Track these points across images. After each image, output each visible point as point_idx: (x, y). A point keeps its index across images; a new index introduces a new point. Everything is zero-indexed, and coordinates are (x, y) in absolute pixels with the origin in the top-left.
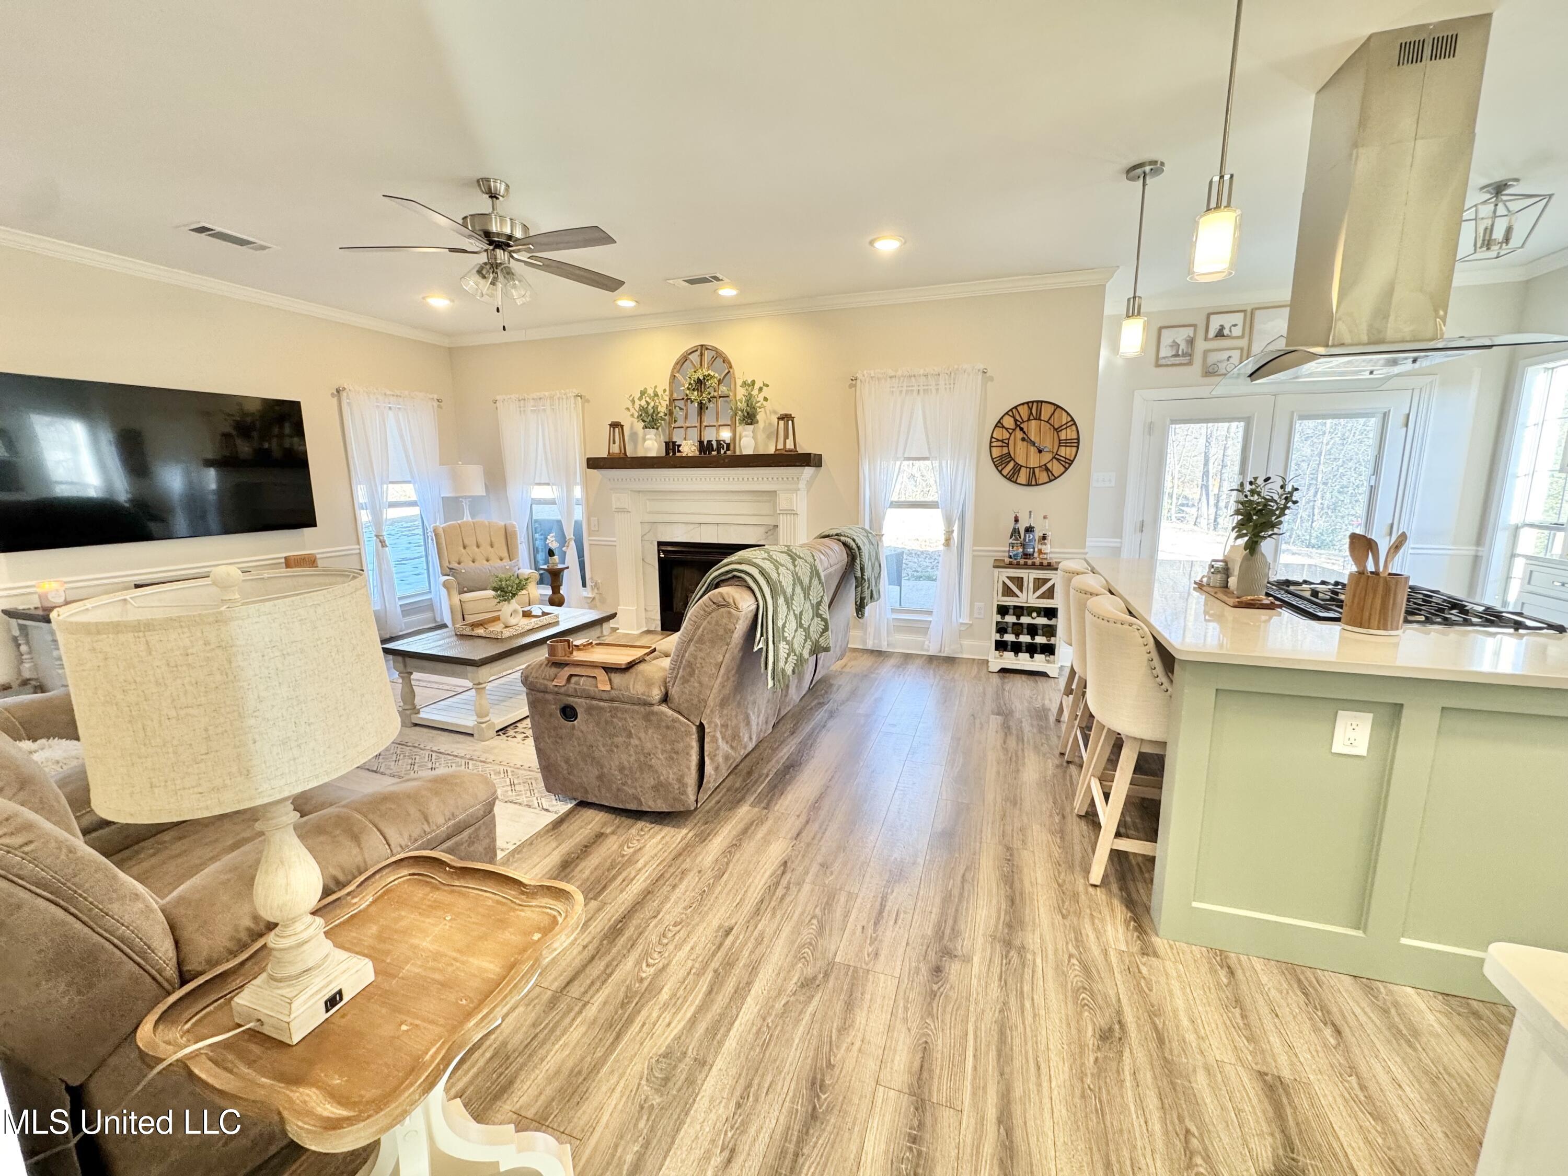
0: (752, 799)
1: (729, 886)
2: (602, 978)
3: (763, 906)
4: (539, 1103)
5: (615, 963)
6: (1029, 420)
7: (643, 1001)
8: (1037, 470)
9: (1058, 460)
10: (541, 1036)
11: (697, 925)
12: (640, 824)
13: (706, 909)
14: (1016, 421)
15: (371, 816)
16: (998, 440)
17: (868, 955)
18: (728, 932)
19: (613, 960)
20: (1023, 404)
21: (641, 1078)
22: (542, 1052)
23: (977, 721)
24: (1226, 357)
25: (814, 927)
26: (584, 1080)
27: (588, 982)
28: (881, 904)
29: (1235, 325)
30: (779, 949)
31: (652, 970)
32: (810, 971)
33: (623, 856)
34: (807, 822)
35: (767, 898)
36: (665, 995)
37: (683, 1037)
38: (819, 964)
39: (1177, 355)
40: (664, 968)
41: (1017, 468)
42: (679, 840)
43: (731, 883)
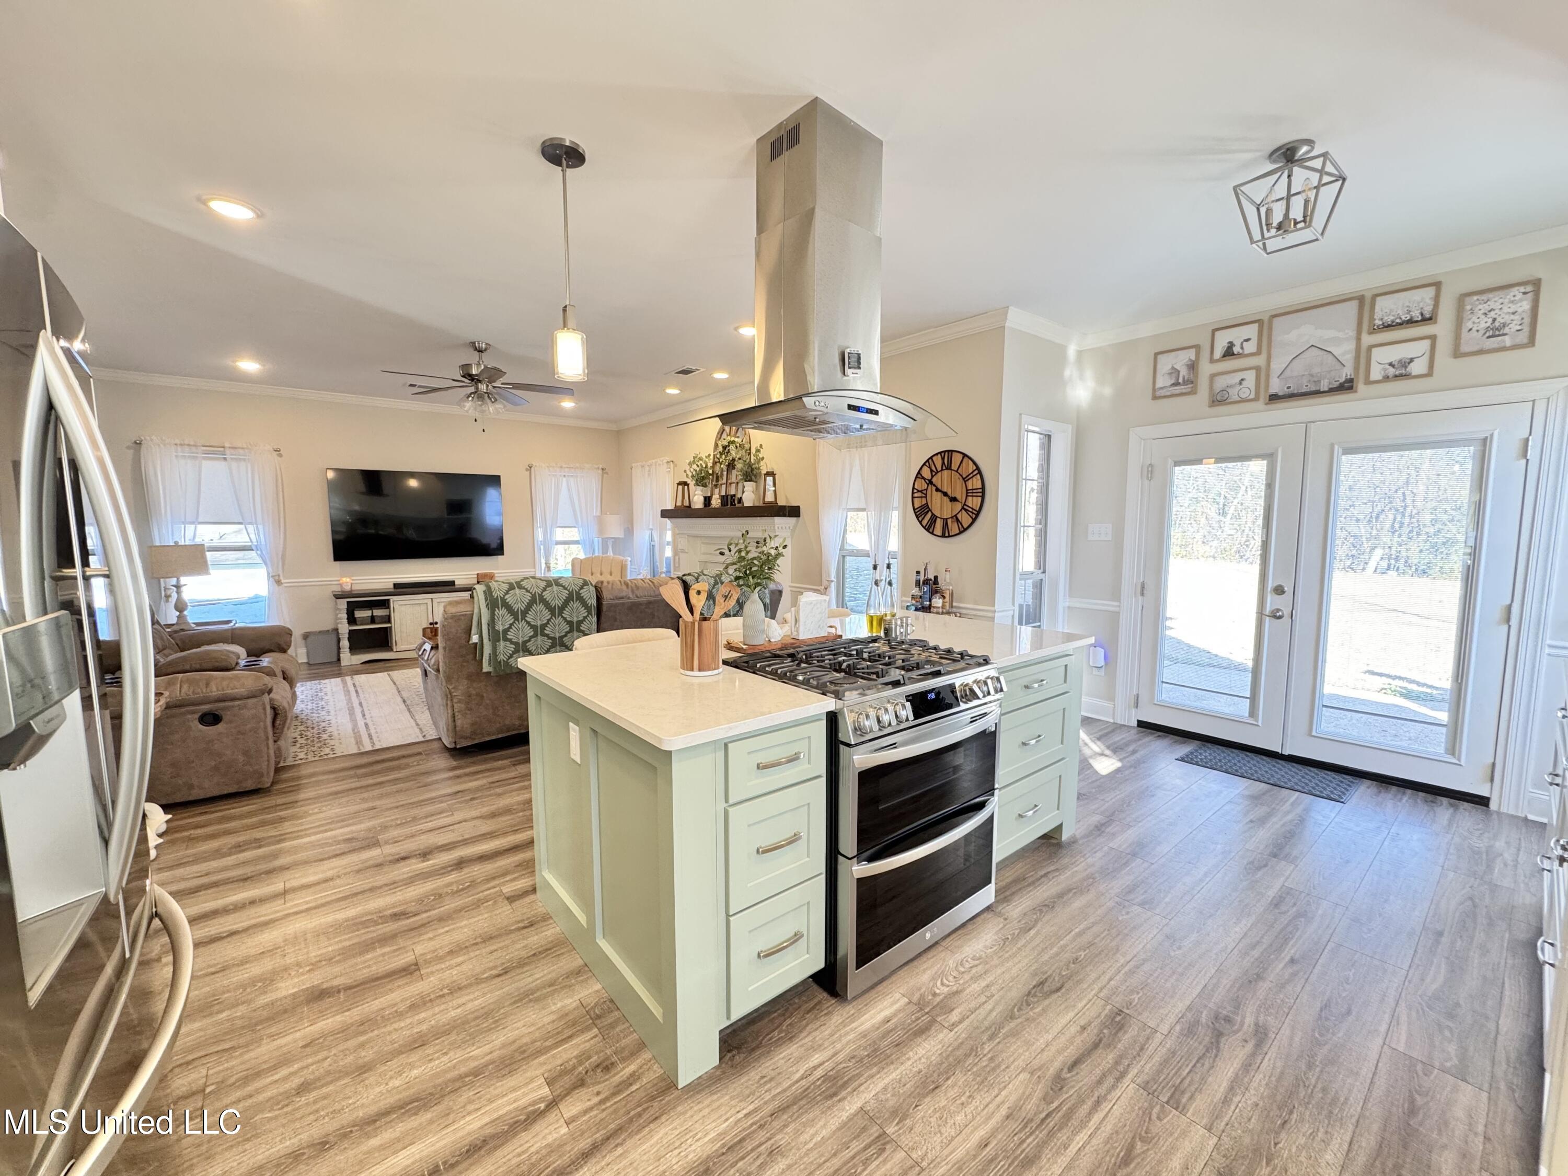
6: (942, 470)
8: (949, 521)
9: (966, 510)
14: (932, 471)
16: (918, 491)
20: (937, 454)
24: (1238, 381)
29: (1247, 340)
39: (1177, 384)
41: (934, 519)
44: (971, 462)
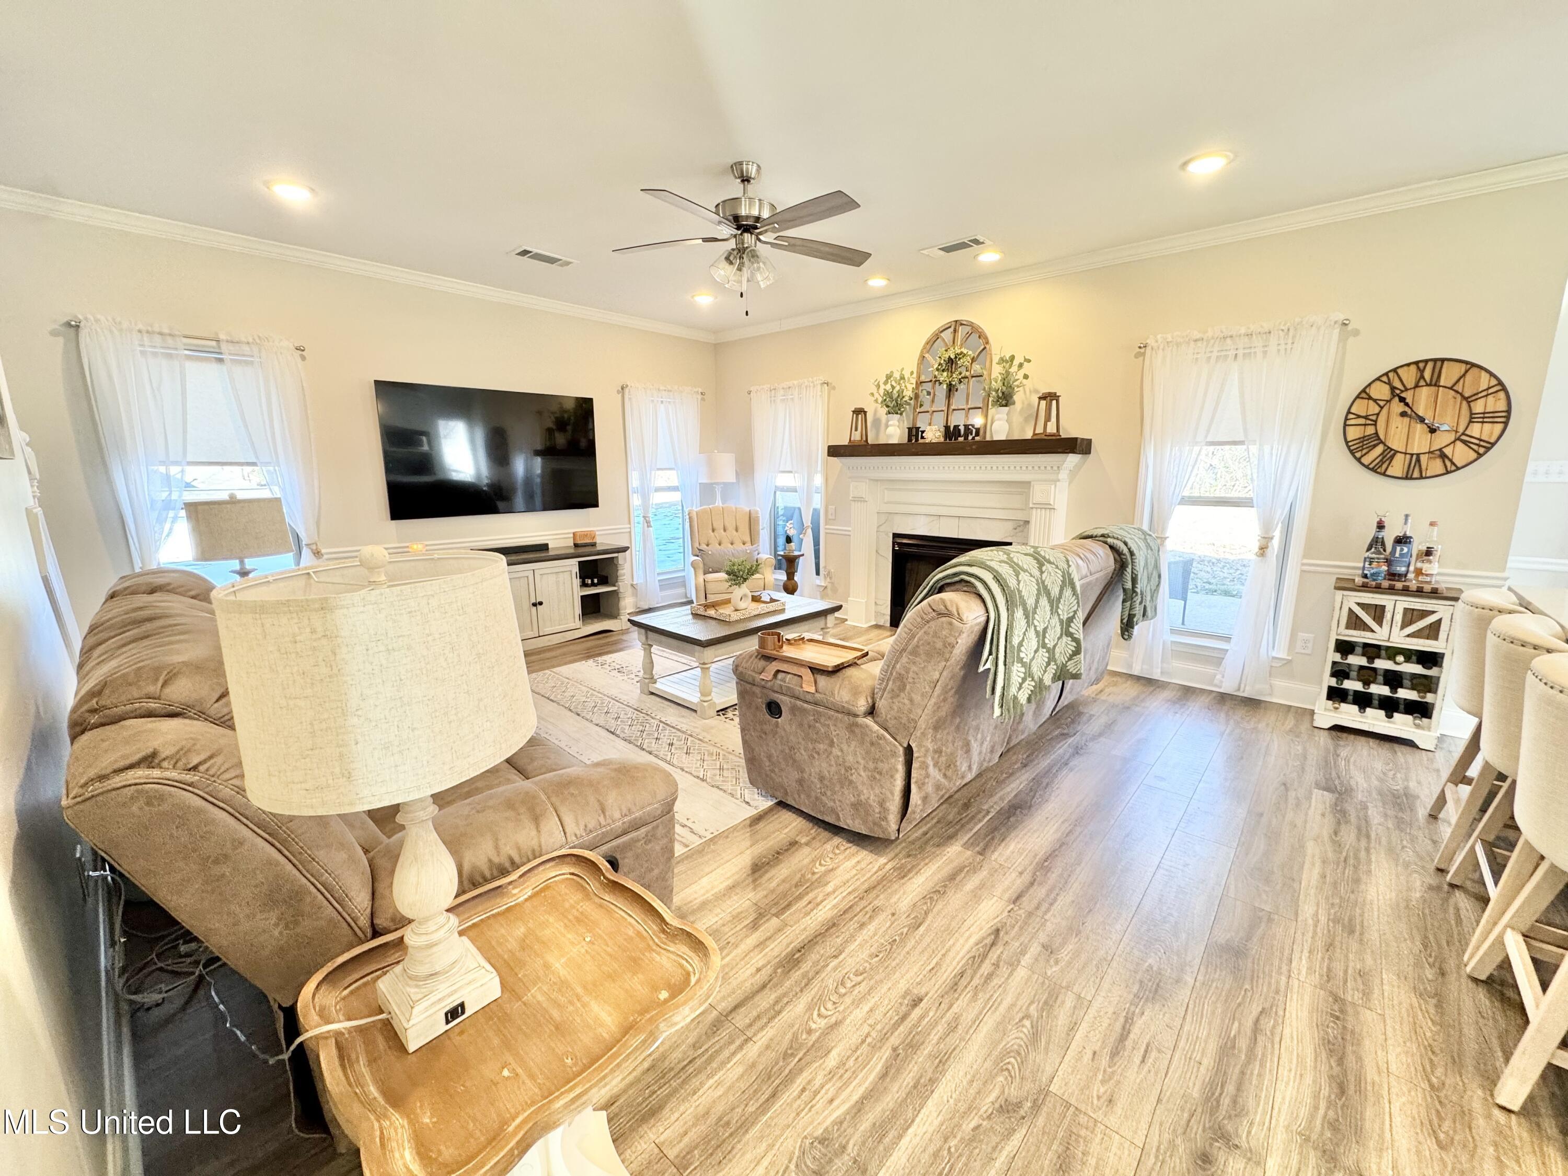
0: (966, 838)
1: (924, 944)
2: (769, 1015)
3: (964, 982)
4: (682, 1145)
5: (785, 1000)
6: (1417, 386)
7: (808, 1058)
8: (1424, 458)
9: (1464, 442)
10: (699, 1062)
11: (881, 981)
12: (837, 840)
13: (894, 964)
14: (1393, 389)
15: (554, 799)
16: (1359, 416)
17: (1099, 1098)
18: (917, 1002)
19: (785, 995)
20: (1408, 365)
21: (790, 1162)
22: (695, 1082)
23: (1292, 794)
25: (1025, 1030)
26: (731, 1135)
27: (755, 1013)
28: (1124, 1028)
30: (976, 1048)
31: (823, 1023)
32: (1013, 1092)
33: (814, 873)
34: (1032, 884)
35: (969, 972)
36: (832, 1061)
37: (845, 1125)
38: (1028, 1086)
40: (837, 1024)
41: (1389, 455)
42: (875, 870)
43: (927, 940)
44: (1485, 376)
